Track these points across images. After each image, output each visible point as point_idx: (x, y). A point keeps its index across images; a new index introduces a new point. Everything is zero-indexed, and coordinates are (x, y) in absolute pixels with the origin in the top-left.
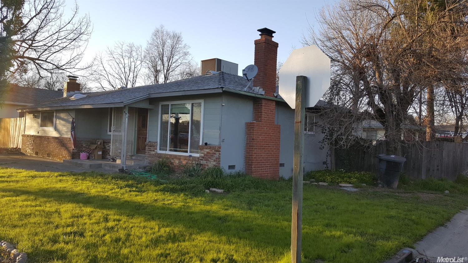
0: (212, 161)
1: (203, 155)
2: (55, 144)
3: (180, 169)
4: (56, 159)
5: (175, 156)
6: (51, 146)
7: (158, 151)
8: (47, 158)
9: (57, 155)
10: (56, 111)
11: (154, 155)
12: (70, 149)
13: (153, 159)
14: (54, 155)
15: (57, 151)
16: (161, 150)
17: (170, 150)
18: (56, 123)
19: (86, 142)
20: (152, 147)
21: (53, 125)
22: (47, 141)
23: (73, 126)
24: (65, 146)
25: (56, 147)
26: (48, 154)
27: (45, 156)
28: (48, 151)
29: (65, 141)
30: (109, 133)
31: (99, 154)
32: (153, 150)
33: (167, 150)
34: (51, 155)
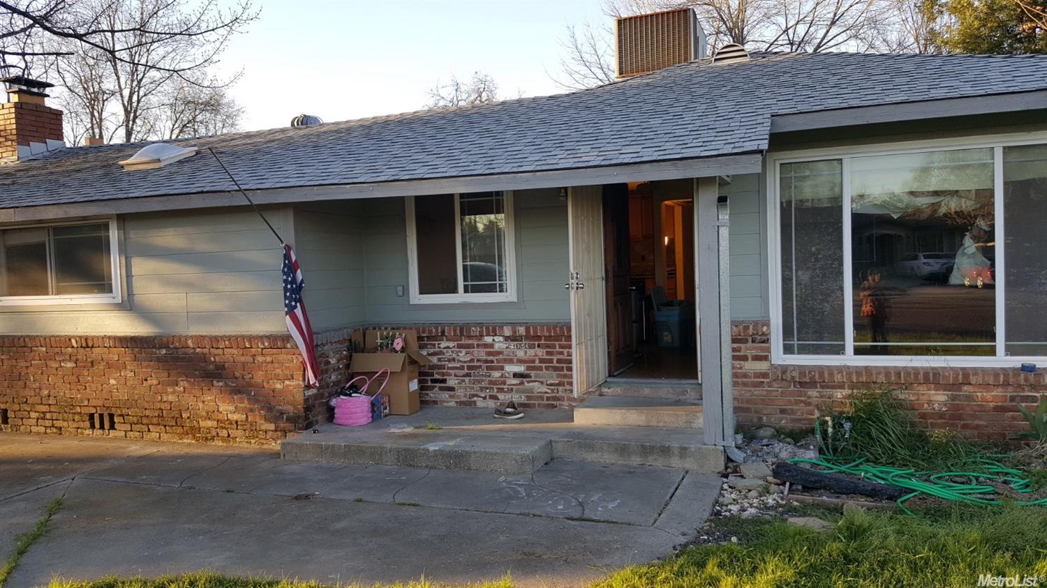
2: (146, 367)
3: (965, 427)
4: (165, 437)
5: (933, 378)
6: (112, 382)
7: (779, 357)
8: (89, 432)
9: (174, 420)
10: (122, 219)
11: (765, 375)
12: (278, 386)
13: (758, 391)
14: (145, 421)
15: (171, 398)
16: (792, 353)
17: (858, 351)
18: (129, 276)
19: (338, 345)
20: (750, 344)
21: (111, 285)
22: (79, 357)
23: (291, 283)
24: (237, 374)
25: (155, 382)
26: (91, 416)
27: (65, 424)
28: (93, 402)
29: (235, 351)
30: (416, 297)
31: (411, 390)
32: (754, 352)
33: (840, 350)
34: (116, 419)
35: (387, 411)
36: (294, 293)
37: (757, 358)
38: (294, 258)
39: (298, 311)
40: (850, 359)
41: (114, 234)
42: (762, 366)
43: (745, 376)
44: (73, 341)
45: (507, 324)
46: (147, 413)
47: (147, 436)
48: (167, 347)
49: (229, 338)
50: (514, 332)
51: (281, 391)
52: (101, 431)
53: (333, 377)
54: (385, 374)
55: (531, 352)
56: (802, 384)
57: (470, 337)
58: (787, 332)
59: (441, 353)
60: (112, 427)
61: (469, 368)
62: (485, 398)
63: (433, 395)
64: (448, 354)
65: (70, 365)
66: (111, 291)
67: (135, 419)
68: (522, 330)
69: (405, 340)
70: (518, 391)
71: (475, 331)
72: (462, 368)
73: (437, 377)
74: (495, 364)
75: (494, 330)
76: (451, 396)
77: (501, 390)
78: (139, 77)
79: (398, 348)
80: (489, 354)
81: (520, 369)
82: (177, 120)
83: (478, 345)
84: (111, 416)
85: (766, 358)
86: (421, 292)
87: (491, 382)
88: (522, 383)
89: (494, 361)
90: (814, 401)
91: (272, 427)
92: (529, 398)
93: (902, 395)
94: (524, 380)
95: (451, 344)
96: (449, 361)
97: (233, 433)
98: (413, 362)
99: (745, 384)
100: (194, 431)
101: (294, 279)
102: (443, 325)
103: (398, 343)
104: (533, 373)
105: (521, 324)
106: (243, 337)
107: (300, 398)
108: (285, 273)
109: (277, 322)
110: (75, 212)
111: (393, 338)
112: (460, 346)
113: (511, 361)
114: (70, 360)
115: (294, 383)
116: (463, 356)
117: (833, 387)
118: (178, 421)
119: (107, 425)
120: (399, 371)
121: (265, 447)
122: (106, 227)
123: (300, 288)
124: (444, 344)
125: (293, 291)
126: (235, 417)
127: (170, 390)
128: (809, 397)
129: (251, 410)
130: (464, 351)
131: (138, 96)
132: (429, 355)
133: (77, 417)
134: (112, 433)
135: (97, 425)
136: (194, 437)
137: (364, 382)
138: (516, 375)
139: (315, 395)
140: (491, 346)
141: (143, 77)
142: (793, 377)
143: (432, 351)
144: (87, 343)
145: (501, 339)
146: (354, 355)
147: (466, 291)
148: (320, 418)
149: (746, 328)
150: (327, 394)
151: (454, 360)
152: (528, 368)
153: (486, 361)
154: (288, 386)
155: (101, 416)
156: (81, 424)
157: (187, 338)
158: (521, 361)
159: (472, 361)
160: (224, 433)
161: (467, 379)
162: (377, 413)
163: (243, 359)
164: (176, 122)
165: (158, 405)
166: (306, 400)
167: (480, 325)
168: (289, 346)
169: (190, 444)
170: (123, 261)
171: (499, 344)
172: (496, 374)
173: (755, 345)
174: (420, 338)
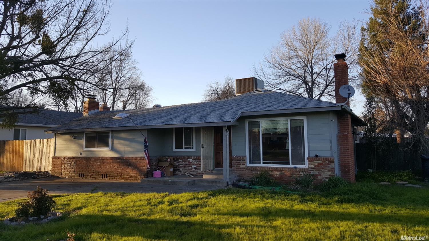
0: (326, 171)
1: (313, 166)
2: (115, 164)
3: (283, 180)
4: (118, 179)
5: (276, 169)
6: (108, 167)
7: (248, 164)
8: (102, 179)
9: (120, 176)
10: (112, 131)
11: (244, 168)
12: (142, 168)
13: (243, 172)
14: (114, 176)
15: (120, 171)
16: (251, 163)
17: (264, 163)
18: (113, 143)
19: (156, 160)
20: (242, 161)
21: (109, 146)
22: (101, 161)
23: (145, 145)
24: (134, 165)
25: (117, 167)
26: (102, 175)
27: (97, 177)
28: (103, 172)
29: (134, 160)
30: (175, 150)
31: (171, 170)
32: (243, 163)
33: (260, 163)
34: (108, 176)
35: (165, 175)
36: (146, 148)
37: (243, 164)
38: (146, 140)
39: (147, 152)
40: (262, 165)
41: (110, 134)
42: (244, 166)
43: (241, 168)
44: (100, 158)
45: (192, 156)
46: (114, 174)
47: (114, 179)
48: (120, 159)
49: (133, 157)
50: (194, 158)
51: (142, 169)
52: (104, 179)
53: (154, 167)
54: (165, 166)
55: (198, 163)
56: (252, 170)
57: (185, 159)
58: (250, 159)
59: (179, 163)
60: (107, 178)
61: (185, 166)
62: (188, 173)
63: (177, 172)
64: (180, 163)
65: (99, 163)
66: (109, 147)
67: (112, 176)
68: (196, 157)
69: (170, 159)
70: (195, 172)
71: (186, 157)
72: (183, 166)
73: (178, 168)
74: (190, 165)
75: (190, 157)
76: (180, 173)
77: (191, 171)
78: (119, 79)
79: (169, 161)
80: (189, 163)
81: (195, 166)
82: (130, 93)
83: (187, 161)
84: (107, 175)
85: (245, 164)
86: (176, 148)
87: (189, 170)
88: (195, 170)
89: (190, 164)
90: (254, 174)
91: (140, 177)
92: (197, 173)
93: (271, 173)
94: (196, 169)
95: (181, 161)
96: (180, 164)
97: (132, 179)
98: (171, 164)
99: (241, 170)
100: (124, 178)
101: (146, 145)
102: (179, 156)
103: (169, 160)
104: (198, 168)
105: (196, 156)
106: (135, 157)
107: (146, 170)
108: (144, 143)
109: (142, 154)
110: (103, 130)
111: (168, 158)
112: (183, 161)
113: (193, 165)
114: (99, 162)
115: (145, 167)
116: (183, 163)
117: (258, 171)
118: (121, 176)
119: (106, 177)
120: (168, 166)
121: (138, 182)
122: (109, 133)
123: (147, 147)
124: (179, 161)
125: (146, 147)
126: (133, 175)
127: (120, 169)
128: (253, 173)
129: (136, 173)
130: (184, 162)
131: (118, 86)
132: (176, 163)
133: (99, 175)
134: (107, 179)
135: (104, 177)
136: (124, 180)
137: (160, 168)
138: (194, 168)
139: (149, 170)
140: (189, 161)
141: (120, 79)
142: (250, 169)
143: (177, 162)
144: (103, 159)
145: (191, 159)
146: (159, 162)
147: (185, 148)
148: (150, 176)
149: (241, 157)
150: (152, 171)
151: (181, 164)
152: (197, 166)
153: (188, 165)
154: (143, 168)
155: (105, 175)
156: (100, 177)
157: (124, 157)
158: (195, 165)
159: (185, 164)
160: (130, 179)
161: (184, 169)
162: (162, 175)
163: (135, 162)
164: (129, 94)
165: (117, 172)
166: (147, 171)
167: (187, 156)
168: (144, 159)
169: (123, 181)
170: (112, 140)
171: (191, 160)
172: (190, 168)
173: (243, 161)
174: (174, 159)
